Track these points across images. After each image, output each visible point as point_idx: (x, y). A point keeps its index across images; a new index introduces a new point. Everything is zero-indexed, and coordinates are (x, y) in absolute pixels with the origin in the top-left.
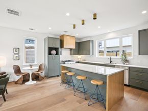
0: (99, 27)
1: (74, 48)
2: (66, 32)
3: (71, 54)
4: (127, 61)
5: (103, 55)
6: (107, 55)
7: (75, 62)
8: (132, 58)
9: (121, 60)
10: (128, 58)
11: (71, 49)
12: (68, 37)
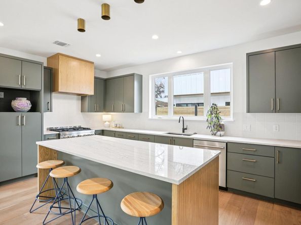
0: (155, 37)
1: (92, 93)
2: (62, 44)
3: (82, 111)
4: (220, 127)
5: (166, 112)
6: (175, 113)
7: (93, 132)
8: (231, 119)
9: (207, 124)
10: (224, 120)
11: (83, 97)
12: (75, 63)
